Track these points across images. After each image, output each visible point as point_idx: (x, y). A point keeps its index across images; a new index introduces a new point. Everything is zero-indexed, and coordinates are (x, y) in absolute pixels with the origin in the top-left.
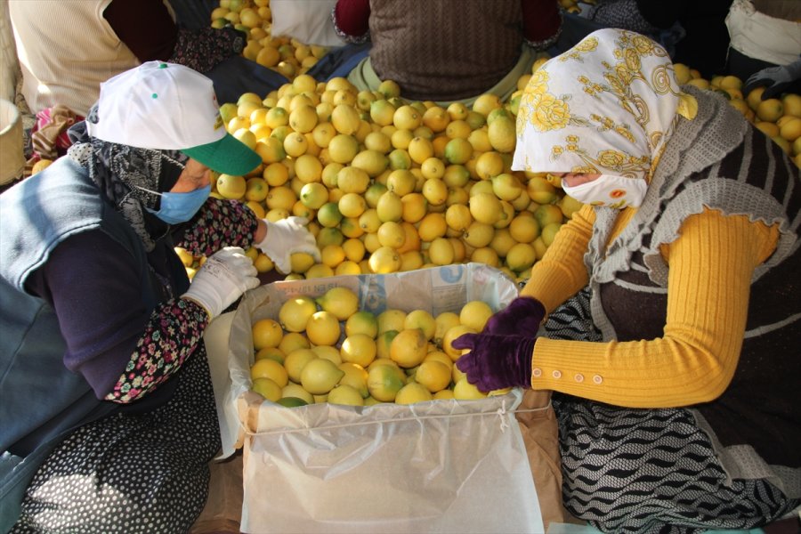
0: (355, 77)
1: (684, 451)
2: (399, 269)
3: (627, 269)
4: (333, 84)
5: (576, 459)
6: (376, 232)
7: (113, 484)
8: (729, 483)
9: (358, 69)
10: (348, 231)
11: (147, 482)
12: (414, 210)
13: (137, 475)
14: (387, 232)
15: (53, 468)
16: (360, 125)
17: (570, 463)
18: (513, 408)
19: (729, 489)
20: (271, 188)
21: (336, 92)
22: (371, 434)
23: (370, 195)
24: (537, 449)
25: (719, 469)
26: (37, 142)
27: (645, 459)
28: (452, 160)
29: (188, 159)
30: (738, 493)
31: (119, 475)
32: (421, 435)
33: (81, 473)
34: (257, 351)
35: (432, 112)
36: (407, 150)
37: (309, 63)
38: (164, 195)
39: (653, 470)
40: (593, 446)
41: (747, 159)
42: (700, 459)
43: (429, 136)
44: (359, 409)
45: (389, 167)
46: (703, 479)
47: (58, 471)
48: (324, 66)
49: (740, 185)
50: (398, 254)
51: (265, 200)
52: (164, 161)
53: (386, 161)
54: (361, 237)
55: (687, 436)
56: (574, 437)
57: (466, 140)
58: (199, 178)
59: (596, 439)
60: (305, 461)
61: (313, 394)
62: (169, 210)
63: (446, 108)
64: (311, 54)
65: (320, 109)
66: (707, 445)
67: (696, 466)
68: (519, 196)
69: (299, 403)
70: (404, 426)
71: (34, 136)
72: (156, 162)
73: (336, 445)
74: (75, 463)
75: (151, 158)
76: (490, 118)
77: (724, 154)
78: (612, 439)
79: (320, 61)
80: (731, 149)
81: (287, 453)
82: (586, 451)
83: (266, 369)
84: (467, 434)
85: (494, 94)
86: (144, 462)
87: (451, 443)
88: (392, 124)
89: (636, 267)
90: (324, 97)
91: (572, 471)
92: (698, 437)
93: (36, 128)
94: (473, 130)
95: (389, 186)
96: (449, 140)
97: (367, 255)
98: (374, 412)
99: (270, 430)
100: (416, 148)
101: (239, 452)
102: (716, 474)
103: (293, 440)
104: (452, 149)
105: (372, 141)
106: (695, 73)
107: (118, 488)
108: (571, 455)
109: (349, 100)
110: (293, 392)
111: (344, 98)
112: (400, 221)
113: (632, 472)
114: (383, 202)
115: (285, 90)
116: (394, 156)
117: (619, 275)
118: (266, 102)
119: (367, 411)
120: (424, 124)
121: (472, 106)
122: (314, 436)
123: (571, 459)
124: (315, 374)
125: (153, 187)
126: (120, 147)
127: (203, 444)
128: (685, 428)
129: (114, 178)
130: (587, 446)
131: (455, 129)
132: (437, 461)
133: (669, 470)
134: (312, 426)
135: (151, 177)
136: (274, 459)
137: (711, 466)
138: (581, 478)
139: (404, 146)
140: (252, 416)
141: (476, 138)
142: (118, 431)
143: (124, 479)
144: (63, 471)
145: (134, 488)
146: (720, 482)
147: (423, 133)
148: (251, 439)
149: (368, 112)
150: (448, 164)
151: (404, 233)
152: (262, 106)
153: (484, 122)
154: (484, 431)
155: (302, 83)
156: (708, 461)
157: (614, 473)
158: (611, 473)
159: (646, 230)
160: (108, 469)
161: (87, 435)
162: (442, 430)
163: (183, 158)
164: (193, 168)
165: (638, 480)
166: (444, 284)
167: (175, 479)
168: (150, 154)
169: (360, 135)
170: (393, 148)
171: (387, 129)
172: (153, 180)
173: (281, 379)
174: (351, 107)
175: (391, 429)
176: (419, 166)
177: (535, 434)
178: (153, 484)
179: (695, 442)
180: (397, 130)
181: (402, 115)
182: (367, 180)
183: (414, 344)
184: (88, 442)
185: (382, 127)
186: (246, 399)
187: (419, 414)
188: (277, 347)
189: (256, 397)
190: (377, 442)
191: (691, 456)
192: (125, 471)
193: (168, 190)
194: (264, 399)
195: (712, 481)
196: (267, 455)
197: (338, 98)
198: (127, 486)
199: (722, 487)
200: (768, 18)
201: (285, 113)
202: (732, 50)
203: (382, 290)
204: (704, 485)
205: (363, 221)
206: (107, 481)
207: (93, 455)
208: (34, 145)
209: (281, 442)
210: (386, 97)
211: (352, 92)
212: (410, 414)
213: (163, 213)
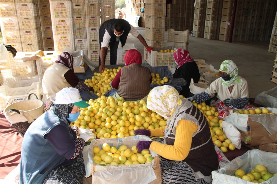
0: (114, 96)
1: (187, 174)
2: (124, 137)
3: (170, 134)
4: (109, 97)
5: (165, 177)
6: (119, 129)
7: (62, 182)
8: (196, 180)
9: (114, 95)
10: (113, 129)
11: (70, 181)
12: (127, 124)
13: (67, 180)
14: (122, 129)
15: (49, 179)
16: (116, 106)
17: (163, 178)
18: (152, 166)
19: (196, 181)
20: (96, 119)
21: (110, 99)
22: (121, 172)
23: (118, 121)
24: (157, 175)
25: (194, 177)
26: (45, 109)
27: (179, 176)
28: (135, 113)
29: (74, 105)
30: (198, 182)
31: (63, 180)
32: (132, 172)
33: (55, 179)
34: (94, 154)
35: (131, 104)
36: (126, 111)
37: (104, 93)
38: (70, 114)
39: (181, 178)
40: (168, 174)
41: (191, 110)
42: (190, 175)
43: (130, 108)
44: (118, 166)
45: (122, 115)
46: (191, 179)
47: (50, 179)
48: (107, 94)
49: (189, 115)
50: (124, 134)
51: (95, 122)
52: (69, 106)
53: (121, 114)
54: (116, 130)
55: (187, 170)
56: (164, 172)
57: (138, 109)
58: (77, 110)
59: (169, 172)
60: (106, 178)
61: (107, 163)
62: (71, 118)
63: (134, 103)
64: (104, 92)
65: (107, 103)
66: (192, 172)
67: (190, 177)
68: (150, 121)
69: (104, 165)
70: (128, 170)
71: (45, 108)
72: (67, 107)
73: (113, 174)
74: (54, 177)
75: (66, 106)
76: (143, 105)
77: (186, 109)
78: (172, 172)
79: (106, 93)
80: (188, 108)
81: (102, 176)
82: (167, 175)
83: (96, 158)
84: (142, 172)
85: (144, 100)
86: (69, 177)
87: (138, 173)
88: (123, 106)
89: (172, 133)
90: (107, 100)
91: (164, 179)
92: (190, 170)
93: (45, 106)
94: (140, 107)
95: (122, 119)
96: (135, 109)
97: (117, 134)
98: (121, 167)
99: (98, 171)
100: (128, 111)
101: (91, 176)
102: (194, 178)
103: (103, 173)
104: (136, 111)
105: (118, 109)
106: (184, 97)
107: (63, 182)
108: (164, 176)
109: (113, 101)
110: (103, 163)
111: (112, 100)
112: (125, 126)
113: (177, 179)
114: (121, 122)
115: (99, 99)
116: (123, 113)
117: (169, 135)
118: (95, 101)
119: (119, 167)
120: (129, 106)
121: (139, 102)
122: (108, 172)
123: (164, 177)
124: (107, 159)
125: (67, 113)
126: (60, 105)
127: (82, 173)
128: (187, 169)
129: (59, 112)
130: (167, 174)
131: (136, 107)
132: (135, 178)
133: (184, 178)
134: (107, 170)
135: (66, 110)
136: (99, 177)
137: (193, 177)
138: (166, 181)
139: (125, 110)
140: (94, 168)
141: (140, 109)
142: (63, 170)
143: (64, 181)
144: (51, 179)
145: (67, 182)
146: (195, 180)
147: (129, 108)
148: (94, 173)
149: (117, 103)
150: (135, 114)
151: (125, 129)
152: (94, 102)
153: (142, 106)
154: (145, 171)
155: (103, 97)
156: (192, 176)
157: (173, 179)
158: (172, 179)
159: (173, 125)
160: (61, 178)
161: (56, 171)
162: (136, 171)
163: (73, 105)
164: (75, 108)
165: (178, 180)
166: (135, 139)
167: (76, 181)
168: (66, 105)
169: (115, 108)
170: (123, 111)
171: (121, 107)
172: (67, 111)
173: (100, 160)
174: (114, 102)
175: (125, 171)
176: (128, 115)
177: (157, 172)
178: (71, 182)
179: (189, 172)
180: (123, 107)
181: (125, 104)
182: (117, 118)
183: (129, 153)
184: (56, 173)
185: (120, 106)
186: (93, 164)
187: (131, 167)
188: (99, 153)
189: (95, 164)
190: (122, 174)
191: (189, 175)
192: (65, 179)
193: (70, 113)
194: (97, 164)
195: (193, 180)
196: (97, 177)
197: (111, 100)
198: (65, 182)
199: (195, 181)
200: (197, 87)
201: (99, 104)
202: (191, 93)
203: (122, 141)
204: (191, 181)
205: (117, 126)
206: (61, 181)
207: (57, 175)
208: (45, 110)
209: (100, 174)
210: (121, 100)
211: (113, 99)
212: (129, 167)
213: (70, 118)
